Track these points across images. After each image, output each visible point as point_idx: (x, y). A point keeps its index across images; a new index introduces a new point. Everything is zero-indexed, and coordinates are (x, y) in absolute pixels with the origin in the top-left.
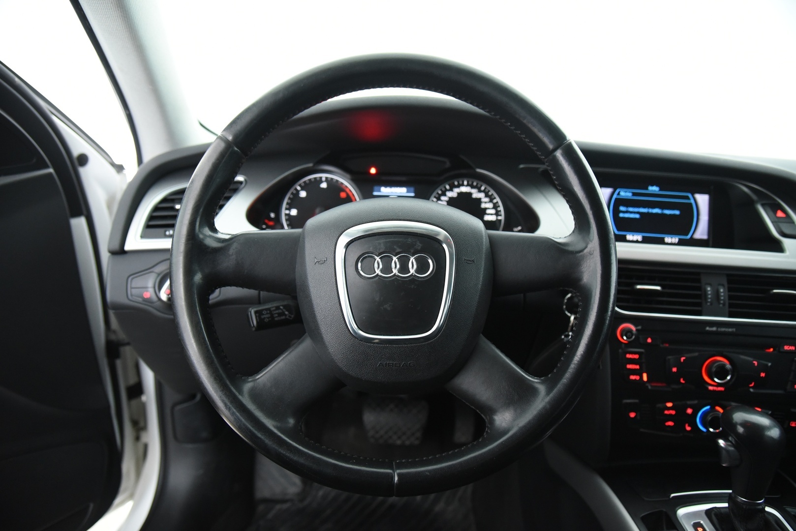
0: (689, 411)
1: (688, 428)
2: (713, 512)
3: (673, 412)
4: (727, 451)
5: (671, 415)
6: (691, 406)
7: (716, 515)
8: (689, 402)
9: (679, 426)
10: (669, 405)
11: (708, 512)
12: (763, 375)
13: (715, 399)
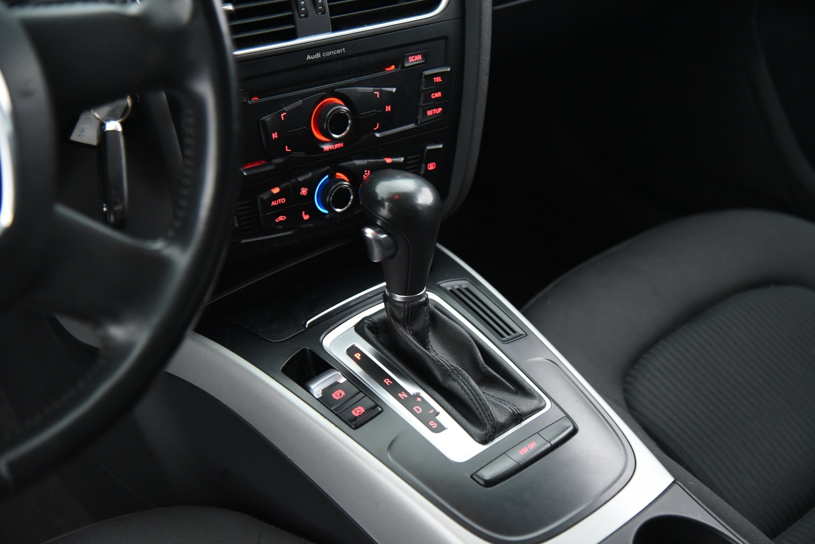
0: (304, 191)
1: (306, 217)
2: (365, 326)
3: (282, 201)
4: (379, 241)
5: (280, 205)
6: (304, 184)
7: (370, 328)
8: (300, 179)
9: (293, 217)
10: (276, 190)
11: (359, 328)
12: (388, 108)
13: (334, 161)
